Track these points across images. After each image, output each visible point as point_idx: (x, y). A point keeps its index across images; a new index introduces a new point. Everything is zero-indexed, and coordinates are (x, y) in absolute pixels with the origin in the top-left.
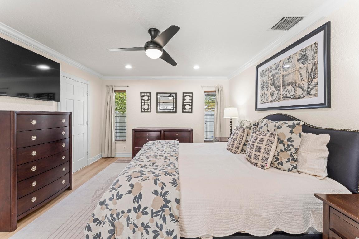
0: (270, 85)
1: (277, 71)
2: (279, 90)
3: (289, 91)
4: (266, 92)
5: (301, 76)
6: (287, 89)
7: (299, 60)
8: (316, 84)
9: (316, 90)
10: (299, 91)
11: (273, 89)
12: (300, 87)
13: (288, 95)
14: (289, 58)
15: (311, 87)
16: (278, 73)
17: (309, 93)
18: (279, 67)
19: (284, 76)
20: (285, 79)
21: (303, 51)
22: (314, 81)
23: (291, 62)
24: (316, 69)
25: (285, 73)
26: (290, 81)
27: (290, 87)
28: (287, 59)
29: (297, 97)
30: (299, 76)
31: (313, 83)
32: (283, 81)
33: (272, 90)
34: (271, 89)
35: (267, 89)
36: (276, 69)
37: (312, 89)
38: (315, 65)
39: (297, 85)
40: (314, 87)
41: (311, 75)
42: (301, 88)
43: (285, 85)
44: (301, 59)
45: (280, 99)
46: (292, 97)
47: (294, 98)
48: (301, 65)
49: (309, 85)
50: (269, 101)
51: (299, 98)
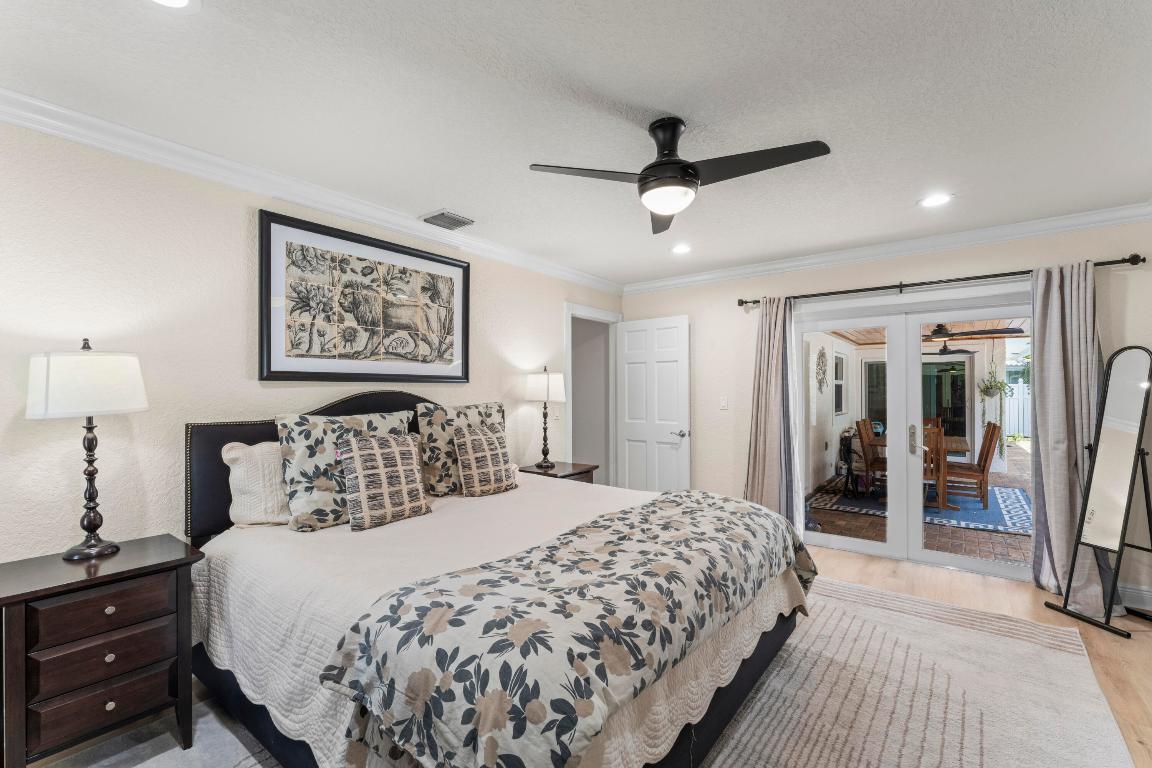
0: (337, 308)
1: (367, 281)
2: (373, 333)
3: (403, 343)
4: (320, 322)
5: (428, 321)
6: (396, 335)
7: (424, 289)
8: (452, 345)
9: (452, 355)
10: (424, 349)
11: (350, 321)
12: (425, 340)
13: (400, 350)
14: (404, 271)
15: (444, 347)
16: (368, 287)
17: (440, 355)
18: (374, 275)
19: (387, 304)
20: (392, 311)
21: (432, 277)
22: (449, 338)
23: (408, 282)
24: (451, 320)
25: (390, 297)
26: (404, 321)
27: (403, 334)
28: (396, 271)
29: (420, 358)
30: (424, 318)
31: (447, 341)
32: (386, 316)
33: (347, 324)
34: (341, 320)
35: (323, 315)
36: (365, 275)
37: (445, 351)
38: (450, 311)
39: (421, 336)
40: (448, 348)
41: (444, 327)
42: (429, 343)
43: (391, 326)
44: (429, 289)
45: (377, 354)
46: (409, 356)
47: (415, 359)
48: (429, 302)
49: (441, 343)
50: (335, 353)
51: (424, 361)
